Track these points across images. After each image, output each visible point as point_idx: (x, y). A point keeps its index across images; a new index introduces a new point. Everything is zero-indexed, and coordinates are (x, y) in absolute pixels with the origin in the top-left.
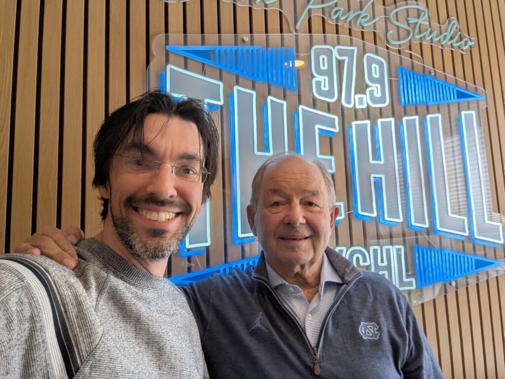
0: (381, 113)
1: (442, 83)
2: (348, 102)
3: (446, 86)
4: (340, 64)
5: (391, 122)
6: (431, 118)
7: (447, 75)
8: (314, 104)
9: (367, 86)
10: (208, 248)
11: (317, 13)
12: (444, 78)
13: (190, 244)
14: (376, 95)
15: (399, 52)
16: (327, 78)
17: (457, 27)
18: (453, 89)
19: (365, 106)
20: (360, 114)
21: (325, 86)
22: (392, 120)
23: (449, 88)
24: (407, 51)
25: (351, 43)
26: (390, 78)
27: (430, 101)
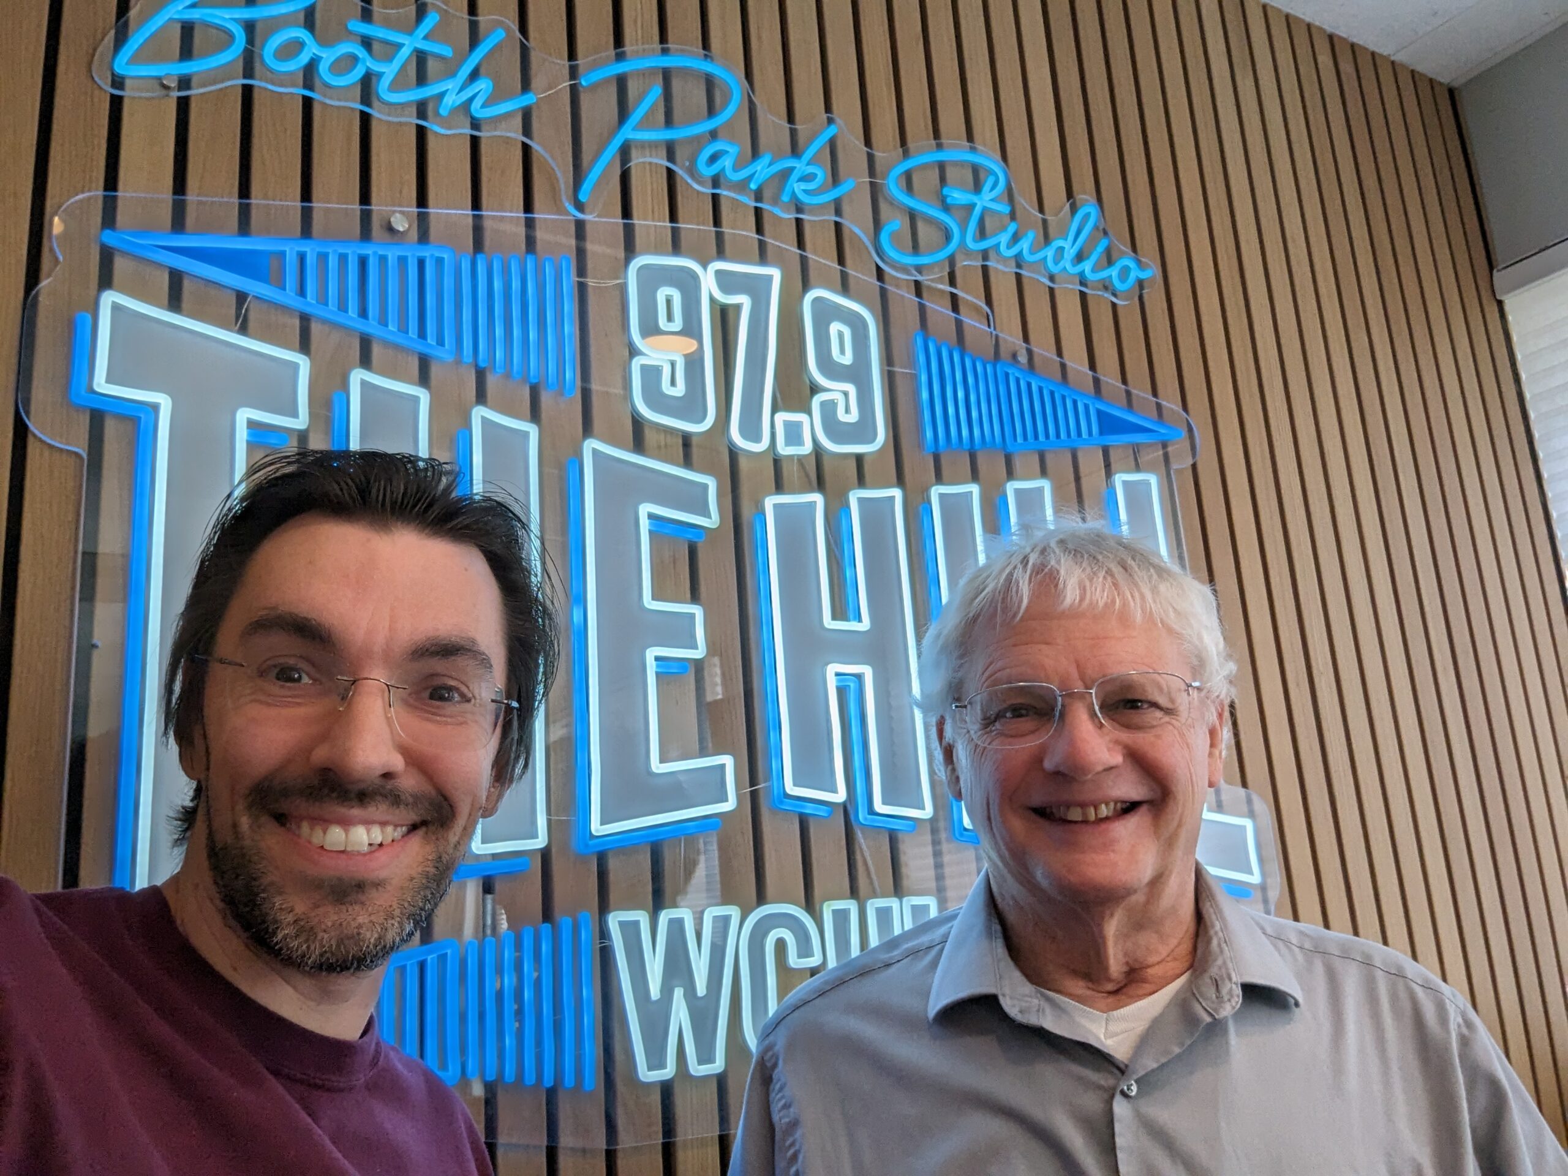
0: (861, 473)
1: (1053, 389)
2: (751, 432)
3: (1064, 398)
4: (725, 317)
5: (892, 499)
6: (1018, 492)
7: (1069, 364)
8: (639, 436)
9: (815, 389)
11: (651, 156)
12: (1059, 375)
14: (842, 416)
15: (918, 288)
16: (678, 357)
17: (1096, 228)
18: (1086, 407)
19: (807, 448)
20: (790, 472)
21: (673, 383)
22: (897, 493)
23: (1075, 402)
24: (941, 286)
25: (763, 255)
26: (887, 368)
27: (1015, 438)
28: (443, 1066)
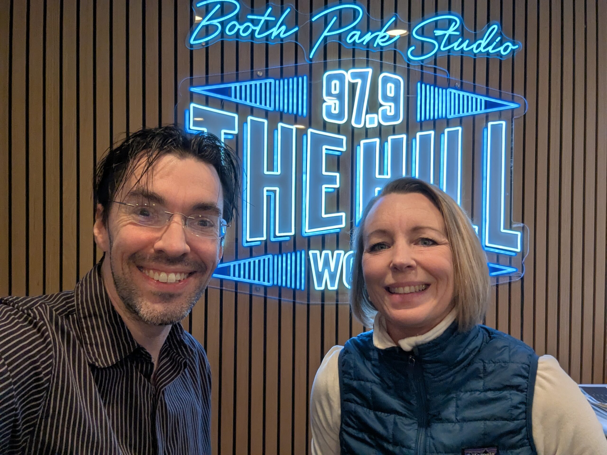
0: (394, 130)
2: (358, 121)
3: (472, 98)
4: (353, 87)
5: (403, 138)
6: (448, 132)
8: (325, 126)
9: (381, 105)
11: (333, 40)
14: (389, 114)
16: (337, 102)
19: (375, 125)
21: (335, 109)
22: (404, 136)
23: (476, 99)
24: (429, 66)
25: (368, 64)
26: (406, 96)
27: (450, 114)
28: (269, 281)
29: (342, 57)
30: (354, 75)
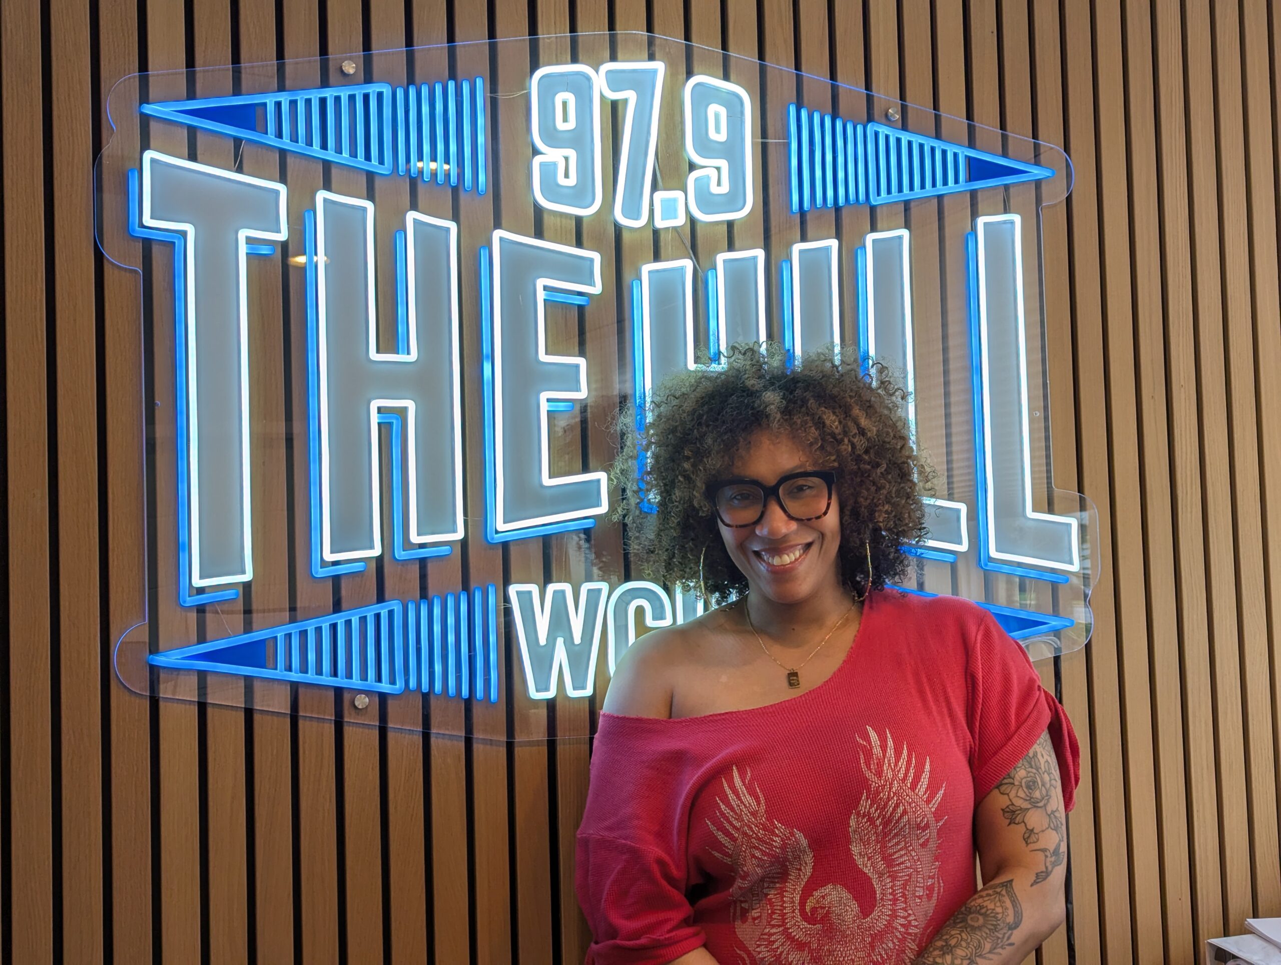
0: (731, 236)
1: (923, 142)
2: (632, 210)
3: (933, 150)
4: (614, 110)
5: (755, 258)
7: (944, 116)
8: (539, 224)
9: (692, 167)
10: (247, 586)
13: (202, 577)
14: (714, 189)
16: (572, 154)
19: (680, 220)
21: (567, 175)
22: (760, 254)
23: (944, 153)
25: (651, 51)
26: (760, 140)
27: (879, 194)
28: (393, 682)
29: (579, 28)
30: (615, 81)
